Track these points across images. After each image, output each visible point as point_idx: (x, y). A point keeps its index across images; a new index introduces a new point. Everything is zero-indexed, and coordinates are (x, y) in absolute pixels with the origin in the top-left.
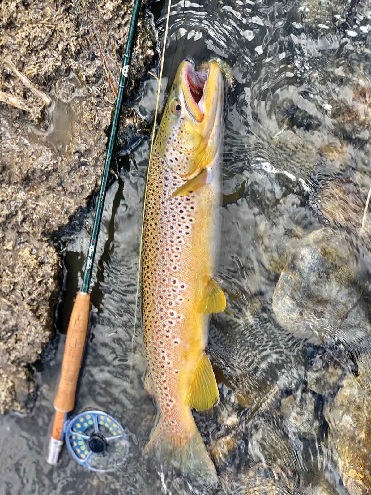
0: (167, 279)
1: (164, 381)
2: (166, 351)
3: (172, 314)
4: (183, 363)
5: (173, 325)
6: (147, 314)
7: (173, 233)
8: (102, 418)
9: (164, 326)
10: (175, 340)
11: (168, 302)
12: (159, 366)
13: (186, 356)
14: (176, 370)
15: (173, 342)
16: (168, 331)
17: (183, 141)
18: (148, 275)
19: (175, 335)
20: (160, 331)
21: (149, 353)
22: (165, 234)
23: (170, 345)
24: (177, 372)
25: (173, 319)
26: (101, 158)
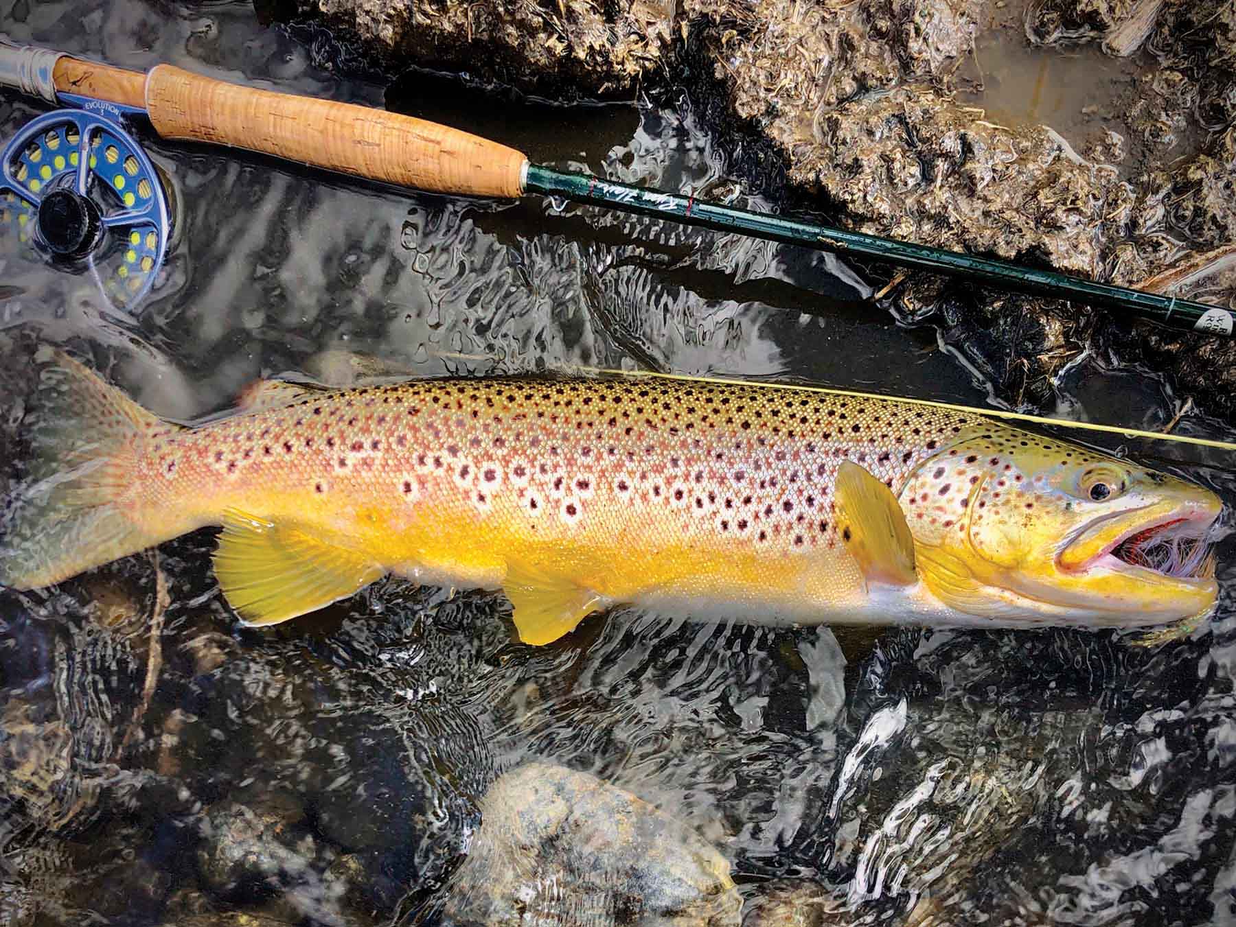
0: (589, 460)
1: (288, 448)
2: (379, 454)
3: (490, 476)
4: (349, 509)
5: (456, 478)
6: (482, 393)
7: (722, 480)
8: (151, 241)
9: (453, 450)
10: (415, 486)
11: (523, 462)
12: (332, 432)
13: (369, 517)
14: (325, 487)
15: (407, 477)
16: (438, 462)
17: (1002, 510)
18: (595, 398)
19: (429, 486)
20: (437, 435)
21: (367, 396)
22: (719, 456)
23: (398, 469)
24: (318, 488)
25: (476, 478)
26: (945, 235)
